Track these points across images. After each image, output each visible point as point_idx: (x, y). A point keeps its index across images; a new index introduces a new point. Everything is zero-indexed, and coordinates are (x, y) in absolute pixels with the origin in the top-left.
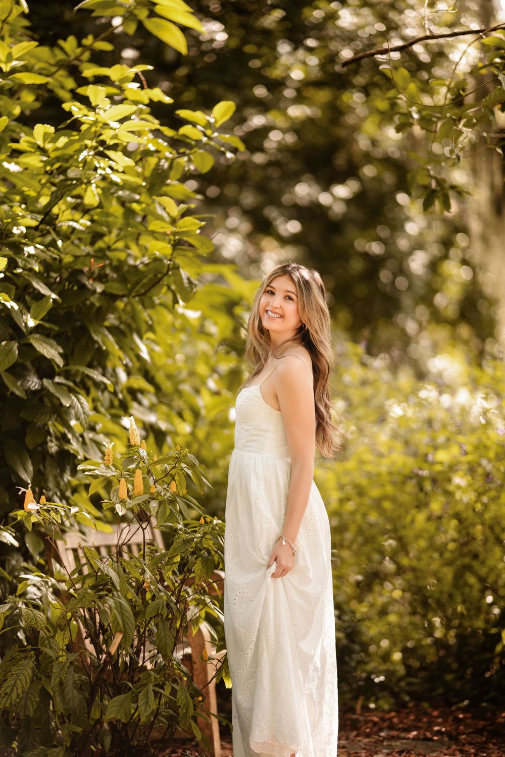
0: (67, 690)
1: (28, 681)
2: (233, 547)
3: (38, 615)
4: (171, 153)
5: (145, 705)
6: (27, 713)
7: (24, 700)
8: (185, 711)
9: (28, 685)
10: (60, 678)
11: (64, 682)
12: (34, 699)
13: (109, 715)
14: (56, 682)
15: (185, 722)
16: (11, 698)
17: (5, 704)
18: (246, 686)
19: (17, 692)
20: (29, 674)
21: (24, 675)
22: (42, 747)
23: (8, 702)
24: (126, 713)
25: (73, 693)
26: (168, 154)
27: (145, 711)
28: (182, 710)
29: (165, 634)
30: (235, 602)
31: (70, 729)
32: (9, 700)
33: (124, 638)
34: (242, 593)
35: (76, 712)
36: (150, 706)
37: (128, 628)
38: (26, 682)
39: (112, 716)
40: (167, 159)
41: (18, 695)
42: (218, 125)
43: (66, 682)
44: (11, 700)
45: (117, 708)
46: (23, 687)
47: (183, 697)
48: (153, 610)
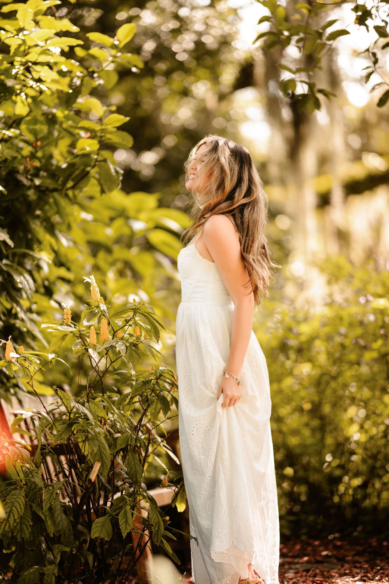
0: (56, 514)
1: (23, 507)
2: (186, 386)
3: (23, 451)
4: (81, 72)
5: (125, 524)
6: (24, 536)
7: (19, 525)
8: (157, 529)
9: (23, 511)
10: (50, 503)
11: (53, 507)
12: (28, 524)
13: (94, 534)
14: (47, 507)
15: (157, 538)
16: (9, 523)
17: (4, 528)
18: (208, 505)
19: (14, 517)
20: (22, 501)
21: (18, 503)
22: (36, 567)
23: (7, 526)
24: (108, 532)
25: (62, 516)
26: (79, 74)
27: (125, 529)
28: (154, 528)
29: (135, 463)
30: (193, 433)
31: (60, 549)
32: (8, 525)
33: (102, 466)
34: (199, 424)
35: (65, 533)
36: (129, 524)
37: (105, 457)
38: (21, 508)
39: (96, 535)
40: (78, 77)
41: (15, 520)
42: (122, 45)
43: (55, 507)
44: (9, 525)
45: (99, 528)
46: (18, 513)
47: (154, 516)
48: (123, 442)
